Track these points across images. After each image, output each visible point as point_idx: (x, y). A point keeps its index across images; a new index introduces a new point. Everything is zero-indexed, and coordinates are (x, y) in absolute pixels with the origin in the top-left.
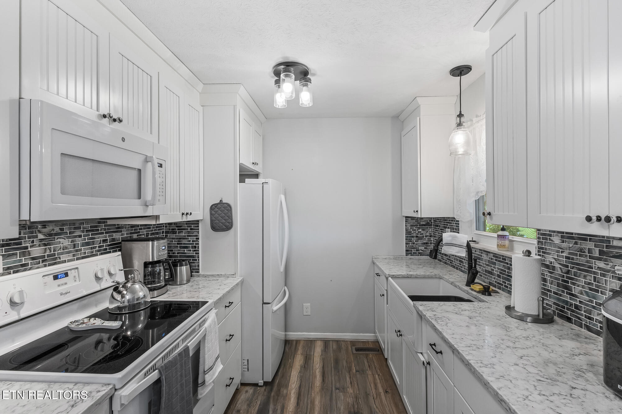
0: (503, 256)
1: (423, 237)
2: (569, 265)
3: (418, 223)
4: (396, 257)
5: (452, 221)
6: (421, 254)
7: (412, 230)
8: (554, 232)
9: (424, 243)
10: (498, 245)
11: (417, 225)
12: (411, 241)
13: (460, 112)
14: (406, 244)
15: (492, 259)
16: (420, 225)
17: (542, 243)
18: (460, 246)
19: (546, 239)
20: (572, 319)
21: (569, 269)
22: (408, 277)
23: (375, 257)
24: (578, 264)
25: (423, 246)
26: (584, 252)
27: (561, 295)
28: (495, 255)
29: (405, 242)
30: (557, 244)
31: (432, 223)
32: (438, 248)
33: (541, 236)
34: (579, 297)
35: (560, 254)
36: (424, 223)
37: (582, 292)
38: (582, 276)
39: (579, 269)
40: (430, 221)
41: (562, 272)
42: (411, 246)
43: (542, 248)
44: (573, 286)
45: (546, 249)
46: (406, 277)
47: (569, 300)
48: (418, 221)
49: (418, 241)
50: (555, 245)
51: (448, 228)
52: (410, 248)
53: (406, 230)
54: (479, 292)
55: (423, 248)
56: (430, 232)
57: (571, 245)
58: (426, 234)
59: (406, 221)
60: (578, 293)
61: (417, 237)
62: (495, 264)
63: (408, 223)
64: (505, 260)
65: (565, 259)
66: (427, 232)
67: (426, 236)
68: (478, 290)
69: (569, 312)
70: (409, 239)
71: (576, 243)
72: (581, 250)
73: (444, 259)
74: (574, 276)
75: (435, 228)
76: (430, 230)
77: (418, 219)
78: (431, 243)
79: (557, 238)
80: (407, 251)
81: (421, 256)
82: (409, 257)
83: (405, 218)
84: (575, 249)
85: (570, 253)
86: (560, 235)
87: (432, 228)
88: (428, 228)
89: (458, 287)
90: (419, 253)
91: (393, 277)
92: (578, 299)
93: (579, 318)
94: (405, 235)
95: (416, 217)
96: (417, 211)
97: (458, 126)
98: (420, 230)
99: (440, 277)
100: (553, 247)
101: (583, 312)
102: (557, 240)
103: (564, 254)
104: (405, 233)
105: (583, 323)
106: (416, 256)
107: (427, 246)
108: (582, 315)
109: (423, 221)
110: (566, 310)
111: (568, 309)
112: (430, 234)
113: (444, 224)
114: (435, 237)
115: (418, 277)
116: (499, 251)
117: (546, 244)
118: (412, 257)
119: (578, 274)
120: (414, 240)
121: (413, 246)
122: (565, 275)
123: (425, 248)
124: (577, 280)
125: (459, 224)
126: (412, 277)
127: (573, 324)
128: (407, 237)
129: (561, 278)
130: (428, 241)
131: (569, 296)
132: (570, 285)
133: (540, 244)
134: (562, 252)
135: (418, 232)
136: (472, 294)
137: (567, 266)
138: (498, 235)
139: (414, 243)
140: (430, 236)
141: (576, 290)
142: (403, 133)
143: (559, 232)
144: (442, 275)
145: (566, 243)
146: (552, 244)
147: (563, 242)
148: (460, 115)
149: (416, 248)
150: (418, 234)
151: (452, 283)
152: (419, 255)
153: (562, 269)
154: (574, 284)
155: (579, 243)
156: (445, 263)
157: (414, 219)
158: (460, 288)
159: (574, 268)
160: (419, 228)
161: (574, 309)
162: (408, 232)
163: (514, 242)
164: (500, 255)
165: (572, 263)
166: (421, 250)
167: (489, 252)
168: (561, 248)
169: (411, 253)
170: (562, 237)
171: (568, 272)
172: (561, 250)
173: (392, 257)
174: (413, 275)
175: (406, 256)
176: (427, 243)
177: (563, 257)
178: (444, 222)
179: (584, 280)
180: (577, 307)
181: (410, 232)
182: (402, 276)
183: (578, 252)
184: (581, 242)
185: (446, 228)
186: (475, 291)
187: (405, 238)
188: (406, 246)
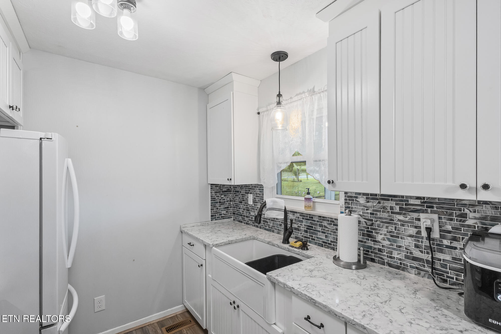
0: (310, 215)
1: (225, 202)
2: (374, 219)
3: (221, 190)
4: (203, 223)
5: (255, 187)
6: (223, 218)
7: (217, 196)
8: (360, 194)
9: (226, 208)
10: (305, 207)
11: (220, 192)
12: (215, 207)
13: (279, 92)
14: (211, 209)
15: (298, 218)
16: (223, 192)
17: (349, 204)
18: (279, 210)
19: (353, 200)
20: (375, 260)
21: (374, 222)
22: (229, 243)
23: (184, 226)
24: (381, 218)
25: (225, 210)
26: (386, 209)
27: (365, 242)
28: (302, 214)
29: (210, 208)
30: (362, 204)
31: (231, 189)
32: (261, 213)
33: (348, 198)
34: (382, 242)
35: (366, 211)
36: (225, 190)
37: (384, 239)
38: (385, 227)
39: (382, 222)
40: (230, 187)
41: (367, 225)
42: (215, 211)
43: (349, 208)
44: (377, 235)
45: (352, 208)
46: (228, 244)
47: (373, 246)
48: (221, 188)
49: (221, 206)
50: (361, 205)
51: (251, 193)
52: (214, 213)
53: (211, 197)
54: (299, 248)
55: (224, 212)
56: (230, 197)
57: (375, 204)
58: (226, 199)
59: (211, 189)
60: (381, 240)
61: (220, 202)
62: (302, 221)
63: (213, 190)
64: (312, 218)
65: (369, 215)
66: (228, 197)
67: (227, 201)
68: (298, 246)
69: (373, 254)
70: (214, 205)
71: (379, 203)
72: (384, 207)
73: (245, 220)
74: (378, 227)
75: (234, 194)
76: (230, 196)
77: (221, 186)
78: (231, 207)
79: (363, 199)
80: (212, 216)
81: (223, 220)
82: (214, 221)
83: (210, 186)
84: (378, 207)
85: (374, 210)
86: (365, 197)
87: (231, 193)
88: (228, 194)
89: (276, 246)
90: (222, 217)
91: (217, 246)
92: (381, 244)
93: (382, 258)
94: (210, 202)
95: (219, 185)
96: (231, 179)
97: (277, 104)
98: (223, 196)
99: (254, 238)
100: (358, 206)
101: (385, 254)
102: (362, 200)
103: (369, 211)
104: (210, 200)
105: (386, 261)
106: (219, 220)
107: (228, 210)
108: (384, 256)
109: (225, 188)
110: (370, 253)
111: (372, 252)
112: (230, 199)
113: (246, 190)
114: (235, 201)
115: (238, 241)
116: (306, 211)
117: (352, 204)
118: (216, 221)
119: (381, 225)
120: (218, 205)
121: (217, 211)
122: (370, 227)
123: (226, 212)
124: (380, 230)
125: (263, 190)
126: (233, 242)
127: (376, 263)
128: (212, 203)
129: (366, 229)
130: (229, 205)
131: (373, 242)
132: (374, 234)
133: (346, 204)
134: (367, 210)
135: (221, 198)
136: (294, 250)
137: (372, 220)
138: (305, 198)
139: (217, 209)
140: (230, 201)
141: (379, 238)
142: (209, 106)
143: (364, 194)
144: (256, 236)
145: (371, 202)
146: (358, 204)
147: (368, 202)
148: (279, 95)
149: (220, 213)
150: (221, 200)
151: (268, 243)
152: (221, 219)
153: (367, 222)
154: (377, 233)
155: (382, 203)
156: (247, 224)
157: (218, 186)
158: (279, 247)
159: (377, 222)
160: (222, 194)
161: (377, 252)
162: (213, 199)
163: (316, 203)
164: (307, 214)
165: (376, 218)
166: (223, 214)
167: (296, 213)
168: (365, 206)
169: (216, 218)
170: (367, 198)
171: (372, 225)
172: (366, 208)
173: (199, 224)
174: (233, 240)
175: (211, 221)
176: (228, 207)
177: (368, 213)
178: (246, 188)
179: (386, 230)
180: (380, 250)
181: (215, 198)
182: (224, 243)
183: (381, 209)
184: (383, 202)
185: (248, 193)
186: (296, 248)
187: (210, 204)
188: (211, 212)
